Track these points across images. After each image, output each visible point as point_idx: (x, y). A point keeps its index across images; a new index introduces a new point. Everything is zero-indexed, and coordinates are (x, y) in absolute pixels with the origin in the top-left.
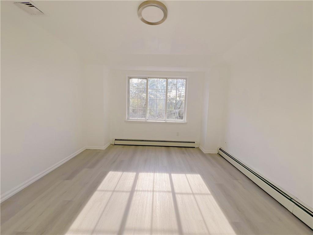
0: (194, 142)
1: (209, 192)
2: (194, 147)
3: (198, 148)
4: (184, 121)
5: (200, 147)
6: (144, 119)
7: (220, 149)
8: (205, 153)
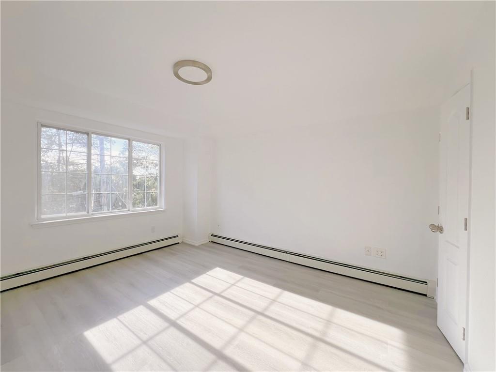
0: (177, 236)
1: (242, 277)
2: (178, 243)
3: (182, 242)
4: (160, 208)
5: (184, 241)
6: (84, 213)
7: (212, 235)
8: (197, 245)
